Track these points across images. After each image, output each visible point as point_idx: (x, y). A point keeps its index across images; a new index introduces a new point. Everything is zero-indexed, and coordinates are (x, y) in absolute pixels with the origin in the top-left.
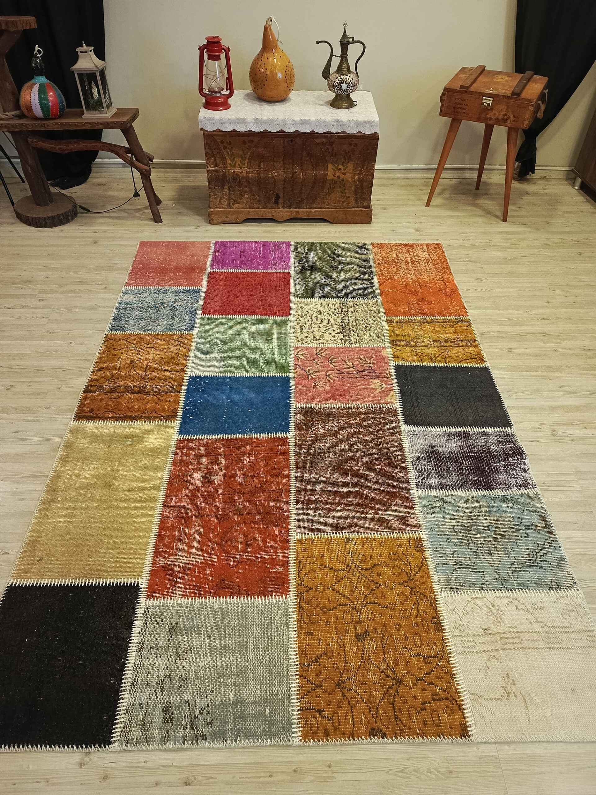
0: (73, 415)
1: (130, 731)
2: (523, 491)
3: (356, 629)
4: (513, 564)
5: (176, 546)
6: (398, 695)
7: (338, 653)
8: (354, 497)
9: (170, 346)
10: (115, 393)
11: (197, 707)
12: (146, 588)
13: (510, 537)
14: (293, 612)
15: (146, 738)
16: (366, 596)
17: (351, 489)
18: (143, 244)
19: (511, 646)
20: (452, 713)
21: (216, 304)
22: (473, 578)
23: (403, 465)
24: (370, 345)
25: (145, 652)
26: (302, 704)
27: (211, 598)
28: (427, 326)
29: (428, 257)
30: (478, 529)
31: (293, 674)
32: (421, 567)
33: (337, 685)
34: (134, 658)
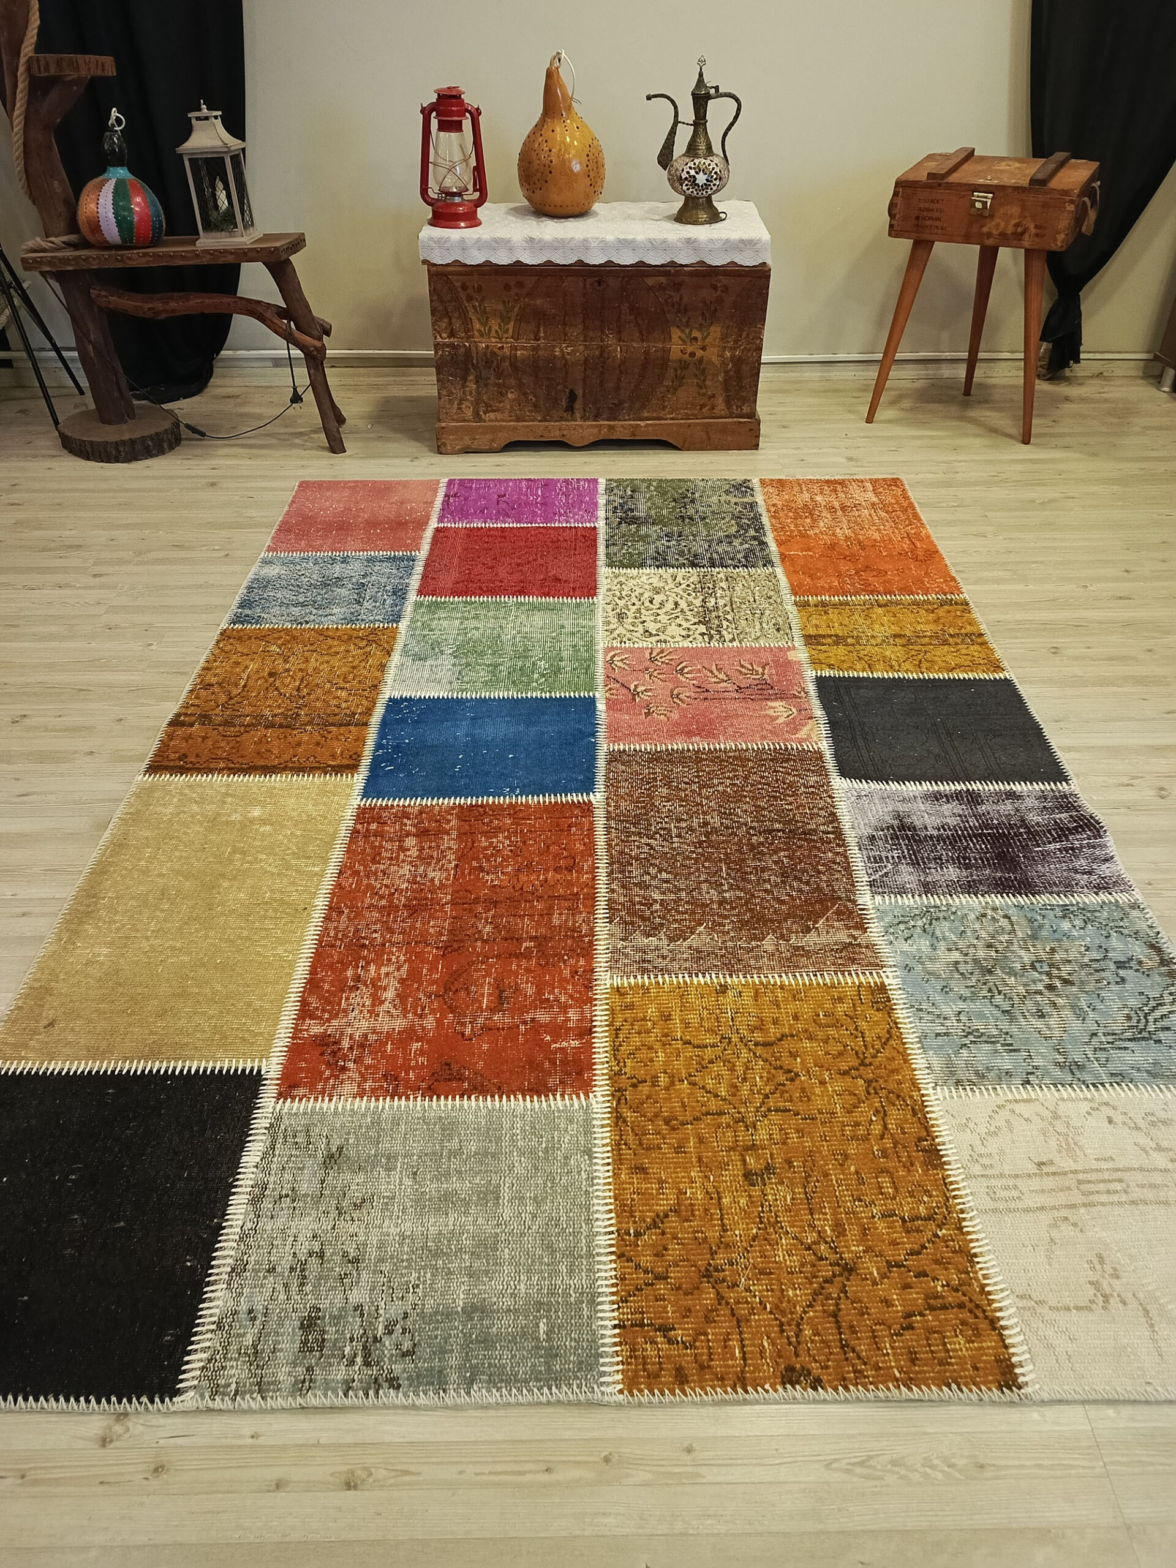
0: (144, 765)
1: (223, 1368)
2: (1103, 897)
3: (744, 1161)
4: (1095, 1035)
5: (347, 999)
6: (847, 1298)
7: (706, 1210)
8: (734, 908)
9: (352, 647)
10: (234, 726)
11: (381, 1319)
12: (278, 1079)
13: (1082, 982)
14: (603, 1126)
15: (259, 1384)
16: (767, 1096)
17: (727, 895)
18: (304, 486)
19: (1104, 1198)
20: (975, 1335)
21: (448, 579)
22: (1006, 1062)
23: (841, 850)
24: (762, 642)
25: (267, 1204)
26: (623, 1314)
27: (419, 1099)
28: (880, 610)
29: (875, 499)
30: (1010, 968)
31: (602, 1251)
32: (888, 1039)
33: (704, 1276)
34: (242, 1217)
